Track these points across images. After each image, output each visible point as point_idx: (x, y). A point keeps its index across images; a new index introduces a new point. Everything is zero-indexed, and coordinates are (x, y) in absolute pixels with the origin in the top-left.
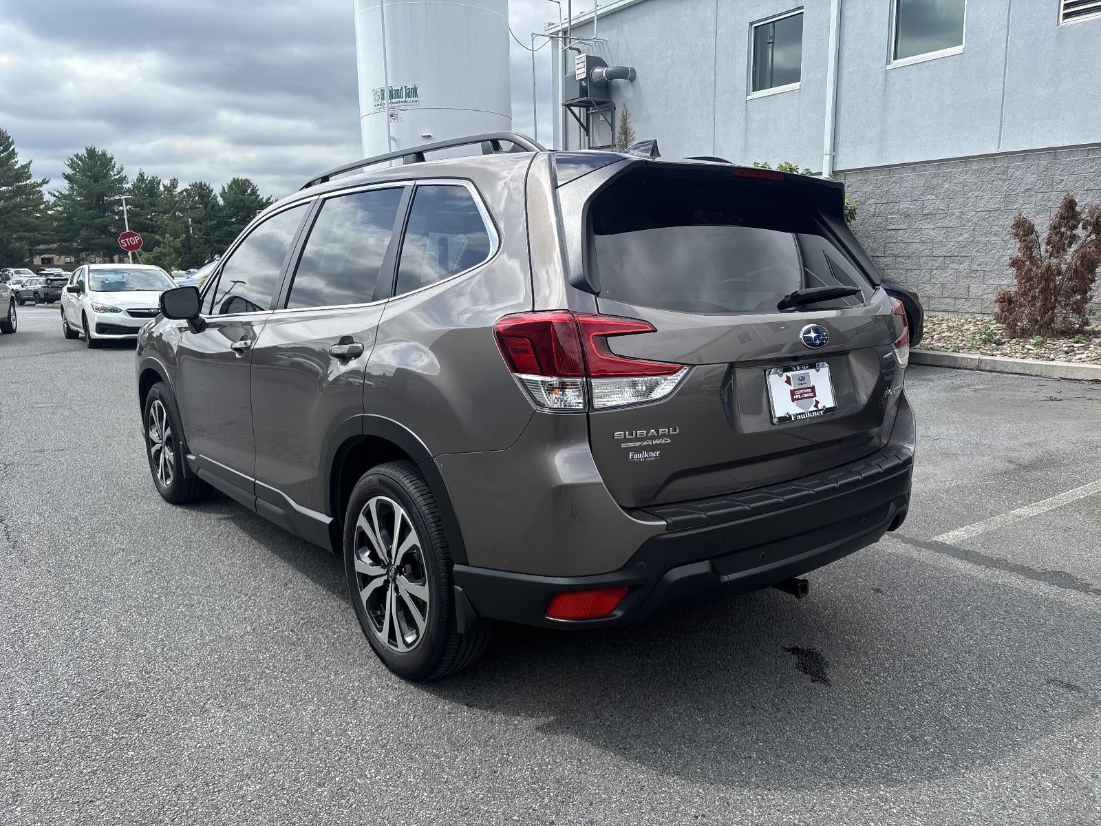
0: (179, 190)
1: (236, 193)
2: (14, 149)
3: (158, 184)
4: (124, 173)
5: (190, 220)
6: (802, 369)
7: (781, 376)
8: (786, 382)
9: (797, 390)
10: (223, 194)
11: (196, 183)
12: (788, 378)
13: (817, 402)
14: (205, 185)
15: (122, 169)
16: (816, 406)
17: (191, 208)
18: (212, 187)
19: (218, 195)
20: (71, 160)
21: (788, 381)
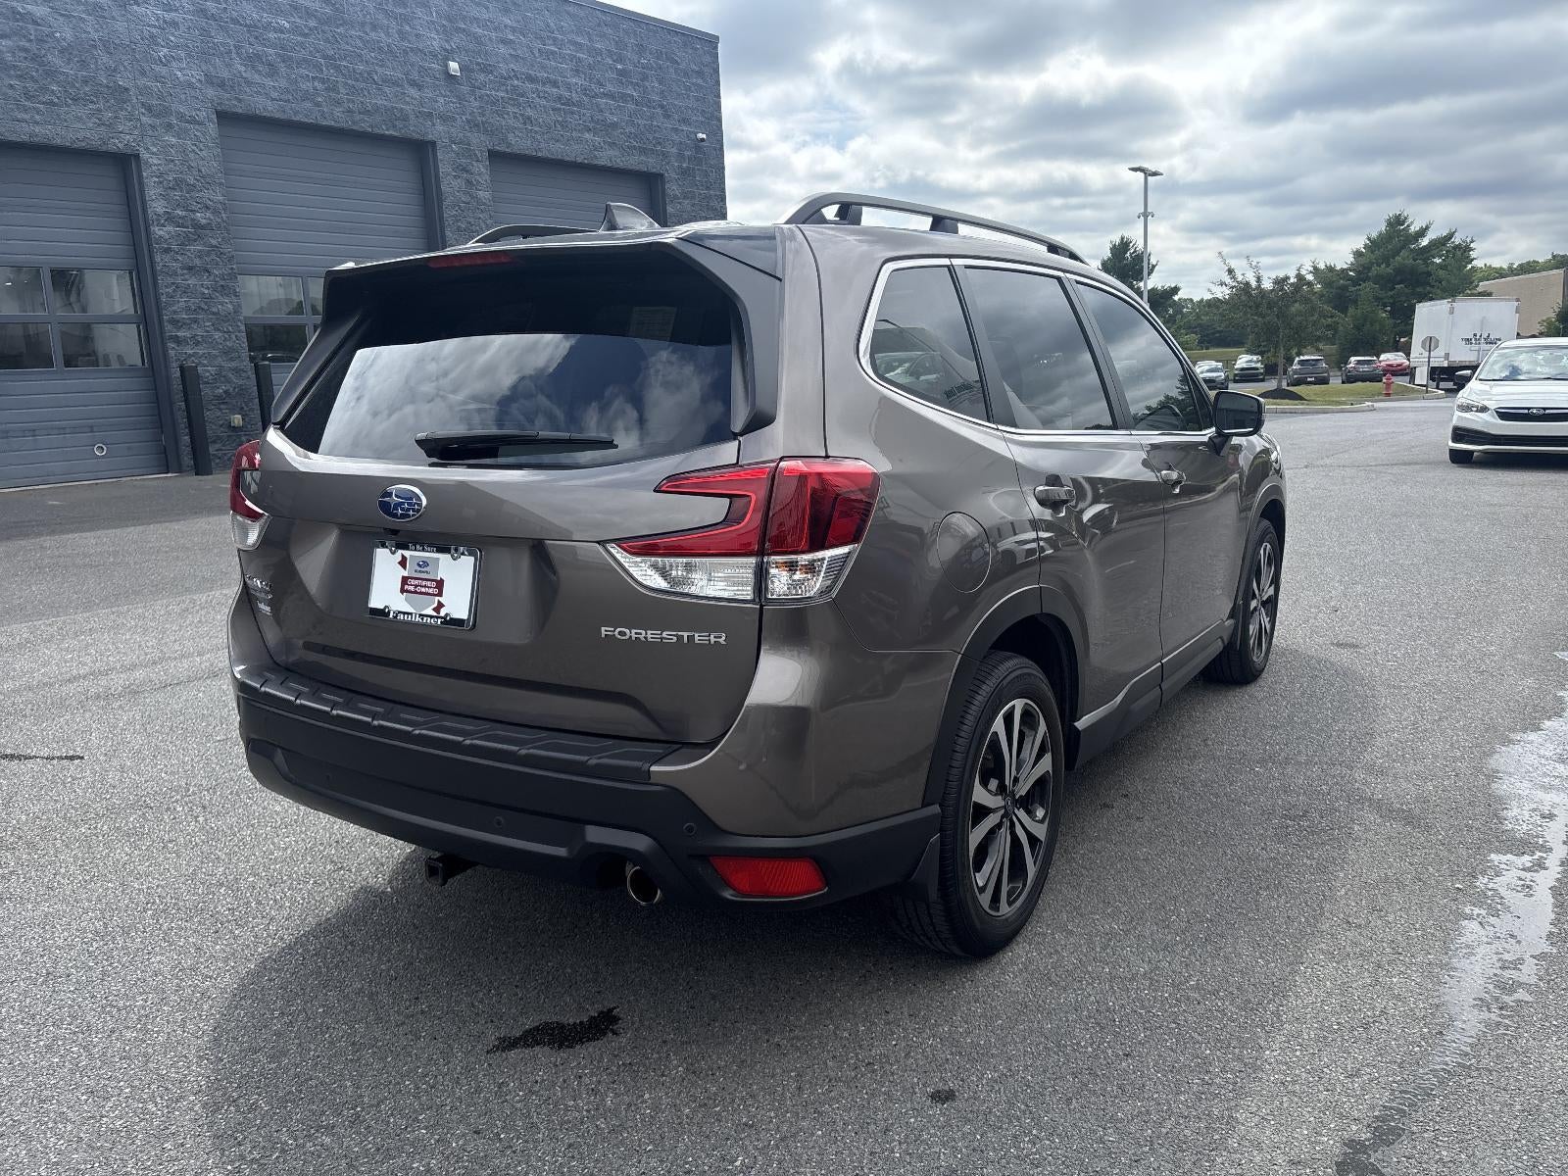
6: (423, 550)
7: (393, 553)
8: (399, 563)
9: (412, 578)
12: (404, 558)
13: (440, 605)
16: (437, 610)
21: (403, 563)
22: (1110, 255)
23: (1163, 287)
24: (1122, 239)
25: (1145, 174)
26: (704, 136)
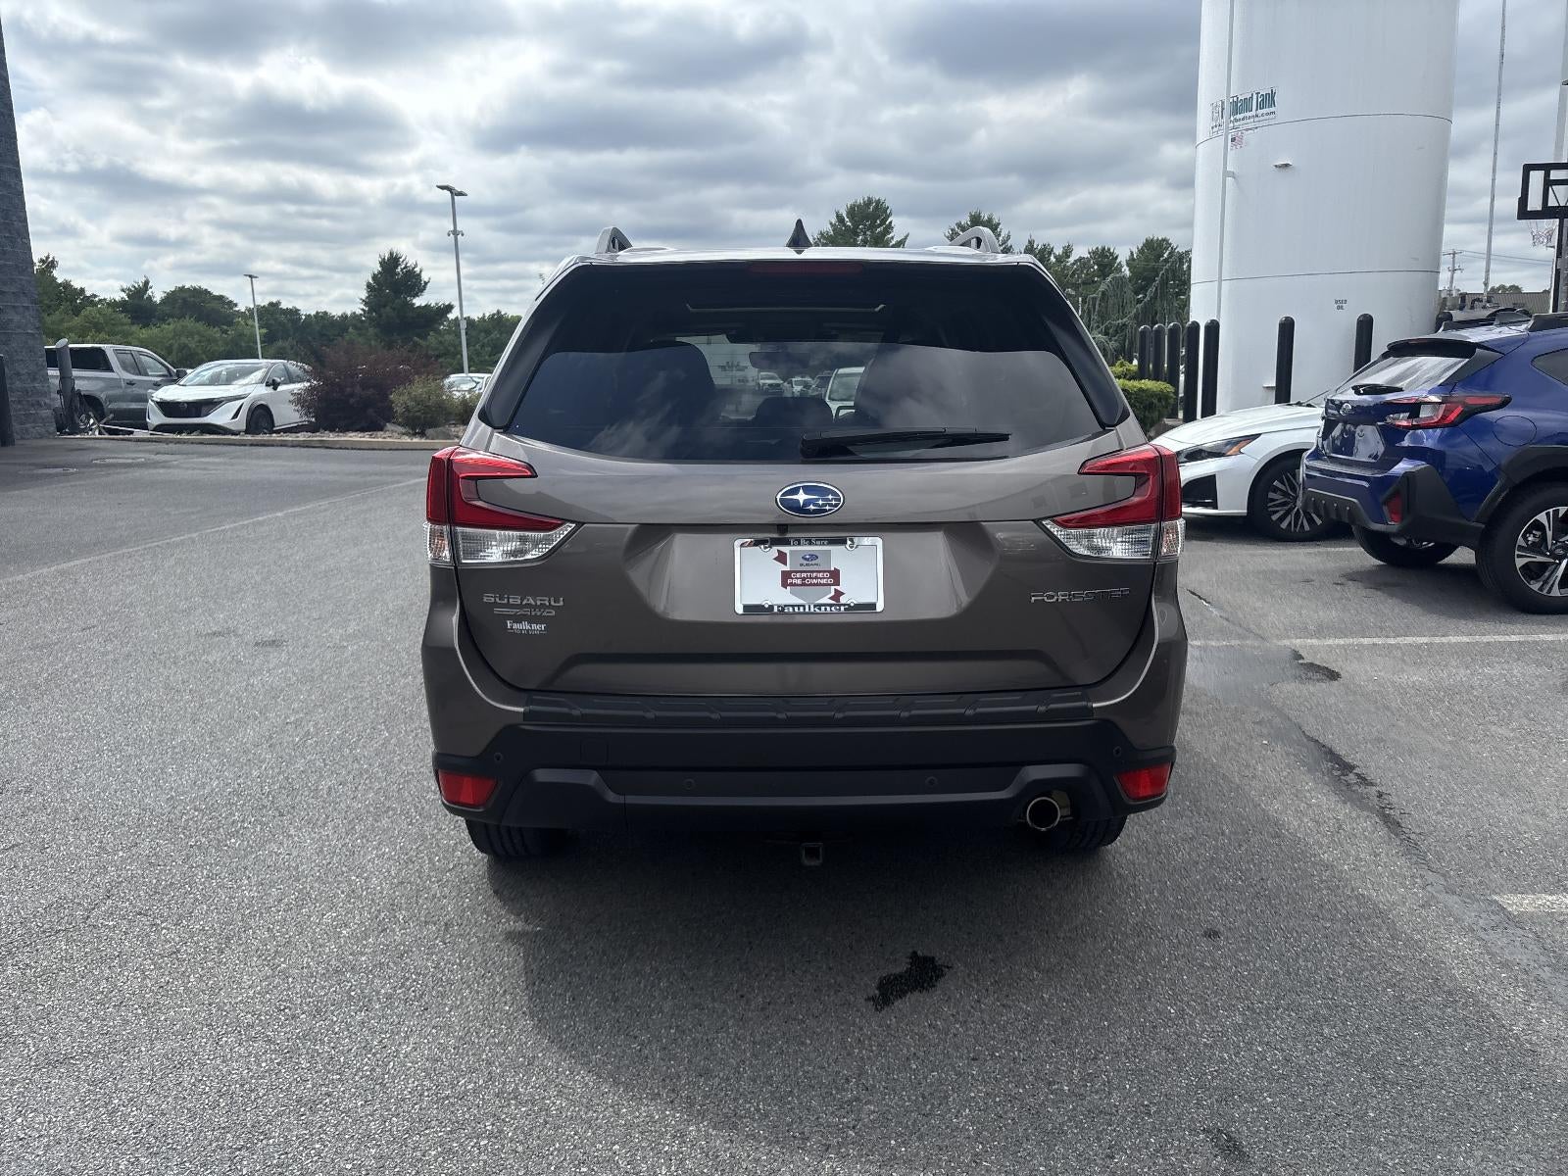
0: (1071, 260)
1: (1147, 260)
2: (891, 222)
3: (1050, 253)
4: (1009, 243)
5: (1080, 299)
6: (810, 544)
7: (767, 549)
8: (776, 559)
9: (797, 572)
10: (1131, 262)
11: (1097, 248)
12: (782, 554)
13: (839, 594)
14: (1109, 249)
15: (1009, 237)
16: (836, 598)
17: (1084, 283)
18: (1117, 252)
19: (1124, 263)
20: (952, 230)
21: (781, 558)
22: (380, 269)
23: (437, 304)
24: (391, 254)
25: (452, 193)
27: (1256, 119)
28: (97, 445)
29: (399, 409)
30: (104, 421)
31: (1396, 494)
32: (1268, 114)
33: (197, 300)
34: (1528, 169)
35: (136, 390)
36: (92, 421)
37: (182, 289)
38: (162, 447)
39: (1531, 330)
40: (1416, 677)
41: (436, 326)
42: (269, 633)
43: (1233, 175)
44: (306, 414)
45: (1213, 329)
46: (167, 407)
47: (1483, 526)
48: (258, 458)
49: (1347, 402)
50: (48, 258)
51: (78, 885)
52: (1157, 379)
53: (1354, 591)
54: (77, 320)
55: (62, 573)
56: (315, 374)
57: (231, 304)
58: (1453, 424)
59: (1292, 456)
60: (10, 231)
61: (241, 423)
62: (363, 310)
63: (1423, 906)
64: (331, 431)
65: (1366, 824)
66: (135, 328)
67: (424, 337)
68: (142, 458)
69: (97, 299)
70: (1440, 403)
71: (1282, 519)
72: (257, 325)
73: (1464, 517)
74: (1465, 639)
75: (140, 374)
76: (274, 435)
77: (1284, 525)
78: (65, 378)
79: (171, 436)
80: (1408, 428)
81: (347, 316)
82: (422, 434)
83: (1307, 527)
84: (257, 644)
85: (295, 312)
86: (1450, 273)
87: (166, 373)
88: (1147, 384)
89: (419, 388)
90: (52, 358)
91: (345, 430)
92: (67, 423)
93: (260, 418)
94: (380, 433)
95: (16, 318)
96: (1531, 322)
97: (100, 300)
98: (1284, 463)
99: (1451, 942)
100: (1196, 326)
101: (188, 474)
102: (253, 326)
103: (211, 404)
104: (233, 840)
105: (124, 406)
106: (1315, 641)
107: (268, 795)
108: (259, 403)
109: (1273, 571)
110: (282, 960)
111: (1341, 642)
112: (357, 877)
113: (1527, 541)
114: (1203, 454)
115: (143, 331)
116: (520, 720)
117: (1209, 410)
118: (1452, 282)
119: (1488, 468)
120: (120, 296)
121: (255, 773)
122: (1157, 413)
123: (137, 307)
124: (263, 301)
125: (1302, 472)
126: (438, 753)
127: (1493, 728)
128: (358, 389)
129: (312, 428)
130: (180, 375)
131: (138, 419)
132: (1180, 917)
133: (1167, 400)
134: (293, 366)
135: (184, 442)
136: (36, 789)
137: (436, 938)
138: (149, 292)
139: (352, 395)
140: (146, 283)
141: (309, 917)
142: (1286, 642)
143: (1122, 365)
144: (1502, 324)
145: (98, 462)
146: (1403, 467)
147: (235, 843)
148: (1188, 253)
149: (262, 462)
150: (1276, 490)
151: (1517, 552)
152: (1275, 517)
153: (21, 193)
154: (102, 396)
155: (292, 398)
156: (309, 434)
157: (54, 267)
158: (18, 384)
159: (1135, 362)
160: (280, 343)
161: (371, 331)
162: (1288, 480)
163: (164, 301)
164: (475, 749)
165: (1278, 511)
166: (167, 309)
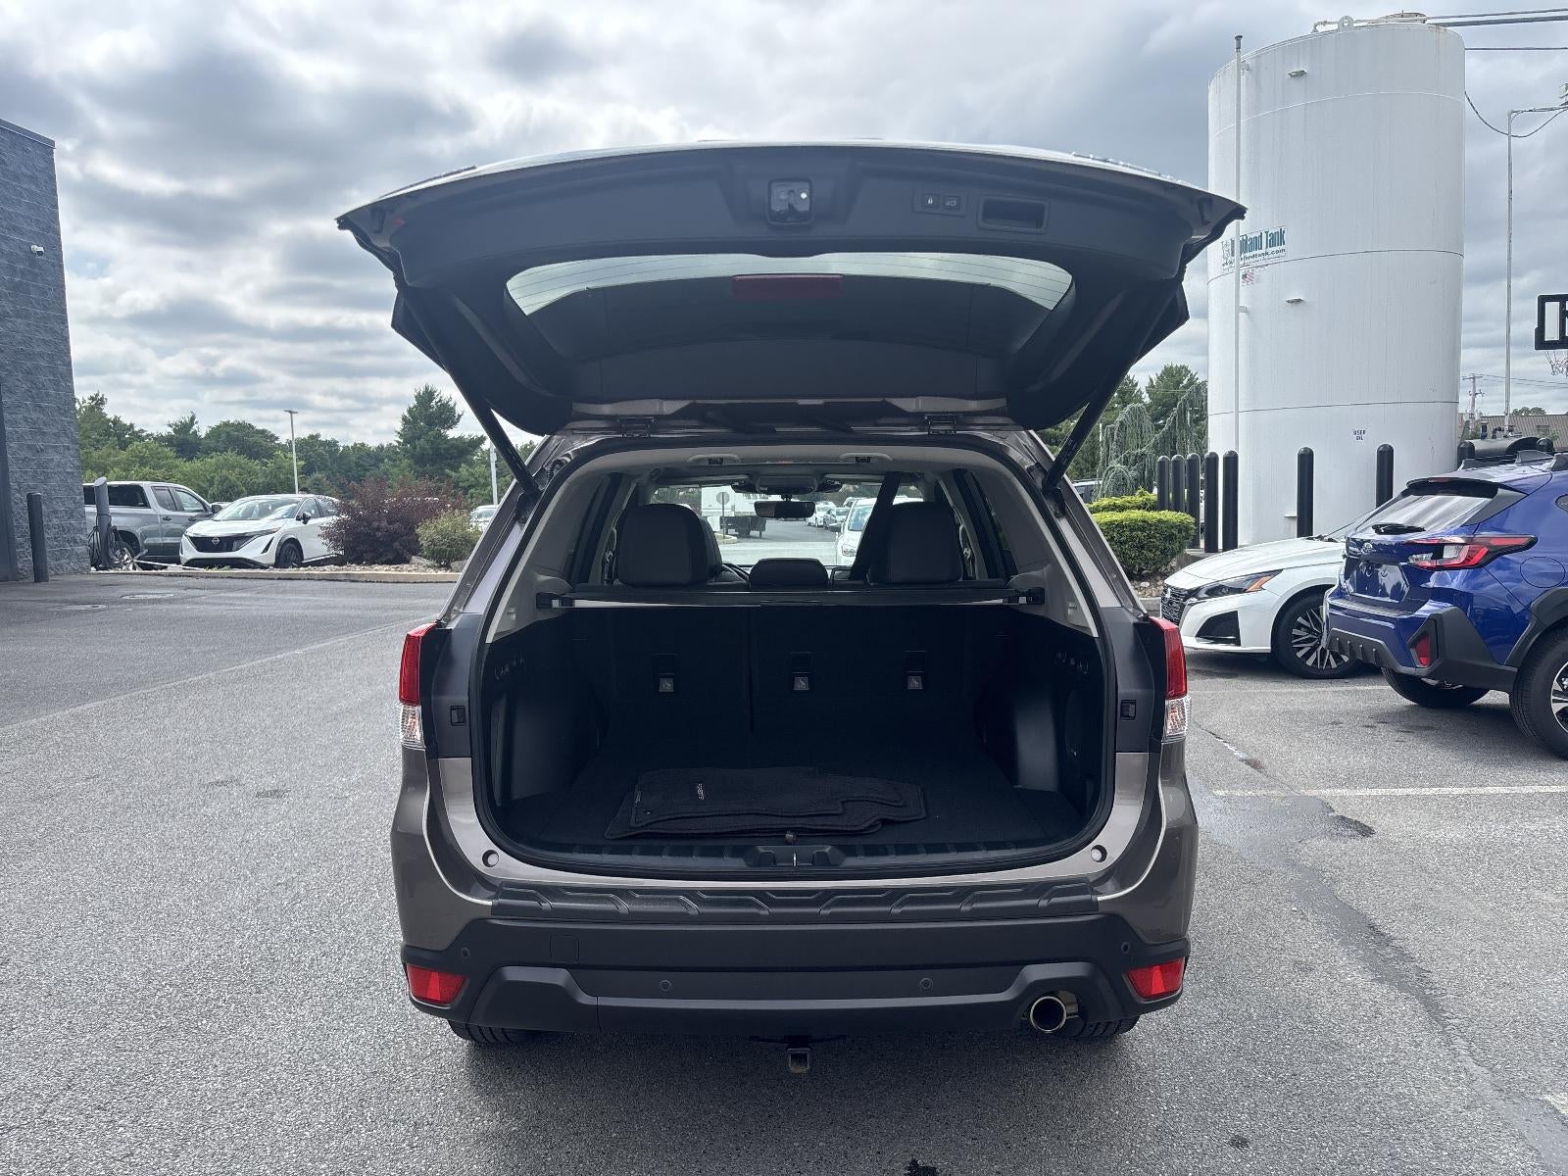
1: (1167, 387)
10: (1150, 389)
18: (1136, 380)
19: (1144, 390)
22: (416, 403)
23: (470, 436)
24: (427, 388)
26: (41, 249)
27: (1266, 257)
28: (129, 580)
29: (424, 542)
30: (138, 557)
31: (1424, 636)
32: (1277, 252)
33: (240, 434)
34: (1543, 300)
35: (171, 525)
36: (126, 557)
37: (226, 424)
38: (191, 581)
39: (1554, 469)
40: (1453, 833)
41: (469, 457)
42: (271, 782)
43: (1246, 311)
44: (334, 547)
45: (1232, 460)
46: (201, 543)
47: (1516, 670)
48: (285, 592)
49: (1369, 541)
50: (97, 395)
51: (40, 1073)
52: (1177, 509)
53: (1387, 735)
54: (123, 455)
55: (76, 716)
56: (344, 508)
57: (273, 438)
58: (1479, 566)
59: (1316, 592)
60: (54, 375)
61: (270, 557)
62: (398, 442)
63: (1468, 1108)
64: (358, 564)
65: (1406, 1007)
66: (178, 462)
67: (456, 469)
68: (170, 594)
69: (144, 434)
70: (1463, 544)
71: (1307, 656)
72: (295, 457)
73: (1494, 660)
74: (1504, 790)
75: (177, 510)
76: (302, 569)
77: (1310, 662)
78: (100, 514)
79: (202, 570)
80: (1432, 569)
81: (383, 447)
82: (447, 567)
83: (1334, 665)
84: (258, 795)
85: (334, 443)
86: (1471, 397)
87: (202, 508)
88: (1168, 515)
89: (444, 522)
90: (90, 495)
91: (371, 562)
92: (101, 559)
93: (290, 552)
94: (405, 566)
95: (57, 457)
96: (1554, 461)
97: (148, 435)
98: (1308, 598)
99: (1501, 1153)
100: (1214, 458)
101: (213, 610)
102: (291, 459)
103: (242, 539)
104: (204, 1022)
105: (159, 540)
106: (1344, 792)
107: (247, 969)
108: (290, 536)
109: (1299, 712)
110: (238, 1167)
111: (1374, 792)
112: (328, 1066)
113: (1562, 685)
114: (1223, 591)
115: (187, 464)
116: (488, 914)
117: (1231, 543)
118: (1473, 405)
119: (1517, 609)
120: (166, 431)
121: (237, 942)
122: (1177, 544)
123: (183, 442)
124: (304, 433)
125: (1325, 610)
126: (407, 946)
127: (1537, 893)
128: (384, 524)
129: (339, 561)
130: (215, 510)
131: (171, 554)
132: (1205, 1120)
133: (1187, 532)
134: (324, 500)
135: (215, 577)
136: (13, 959)
137: (403, 1141)
138: (195, 427)
139: (378, 529)
140: (193, 418)
141: (273, 1114)
142: (1314, 792)
143: (1142, 494)
144: (1523, 463)
145: (128, 598)
146: (1428, 608)
147: (206, 1025)
148: (1204, 383)
149: (288, 596)
150: (1299, 627)
151: (1553, 697)
152: (1300, 654)
153: (66, 340)
154: (138, 532)
155: (321, 532)
156: (337, 567)
157: (103, 404)
158: (55, 521)
159: (1155, 491)
160: (317, 475)
161: (406, 462)
162: (1313, 617)
163: (208, 436)
164: (442, 942)
165: (1302, 648)
166: (212, 443)
